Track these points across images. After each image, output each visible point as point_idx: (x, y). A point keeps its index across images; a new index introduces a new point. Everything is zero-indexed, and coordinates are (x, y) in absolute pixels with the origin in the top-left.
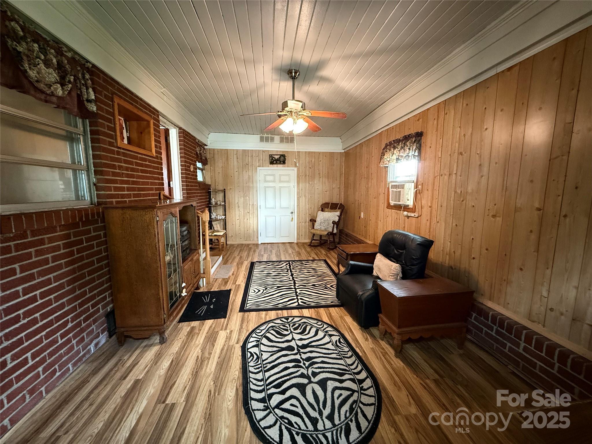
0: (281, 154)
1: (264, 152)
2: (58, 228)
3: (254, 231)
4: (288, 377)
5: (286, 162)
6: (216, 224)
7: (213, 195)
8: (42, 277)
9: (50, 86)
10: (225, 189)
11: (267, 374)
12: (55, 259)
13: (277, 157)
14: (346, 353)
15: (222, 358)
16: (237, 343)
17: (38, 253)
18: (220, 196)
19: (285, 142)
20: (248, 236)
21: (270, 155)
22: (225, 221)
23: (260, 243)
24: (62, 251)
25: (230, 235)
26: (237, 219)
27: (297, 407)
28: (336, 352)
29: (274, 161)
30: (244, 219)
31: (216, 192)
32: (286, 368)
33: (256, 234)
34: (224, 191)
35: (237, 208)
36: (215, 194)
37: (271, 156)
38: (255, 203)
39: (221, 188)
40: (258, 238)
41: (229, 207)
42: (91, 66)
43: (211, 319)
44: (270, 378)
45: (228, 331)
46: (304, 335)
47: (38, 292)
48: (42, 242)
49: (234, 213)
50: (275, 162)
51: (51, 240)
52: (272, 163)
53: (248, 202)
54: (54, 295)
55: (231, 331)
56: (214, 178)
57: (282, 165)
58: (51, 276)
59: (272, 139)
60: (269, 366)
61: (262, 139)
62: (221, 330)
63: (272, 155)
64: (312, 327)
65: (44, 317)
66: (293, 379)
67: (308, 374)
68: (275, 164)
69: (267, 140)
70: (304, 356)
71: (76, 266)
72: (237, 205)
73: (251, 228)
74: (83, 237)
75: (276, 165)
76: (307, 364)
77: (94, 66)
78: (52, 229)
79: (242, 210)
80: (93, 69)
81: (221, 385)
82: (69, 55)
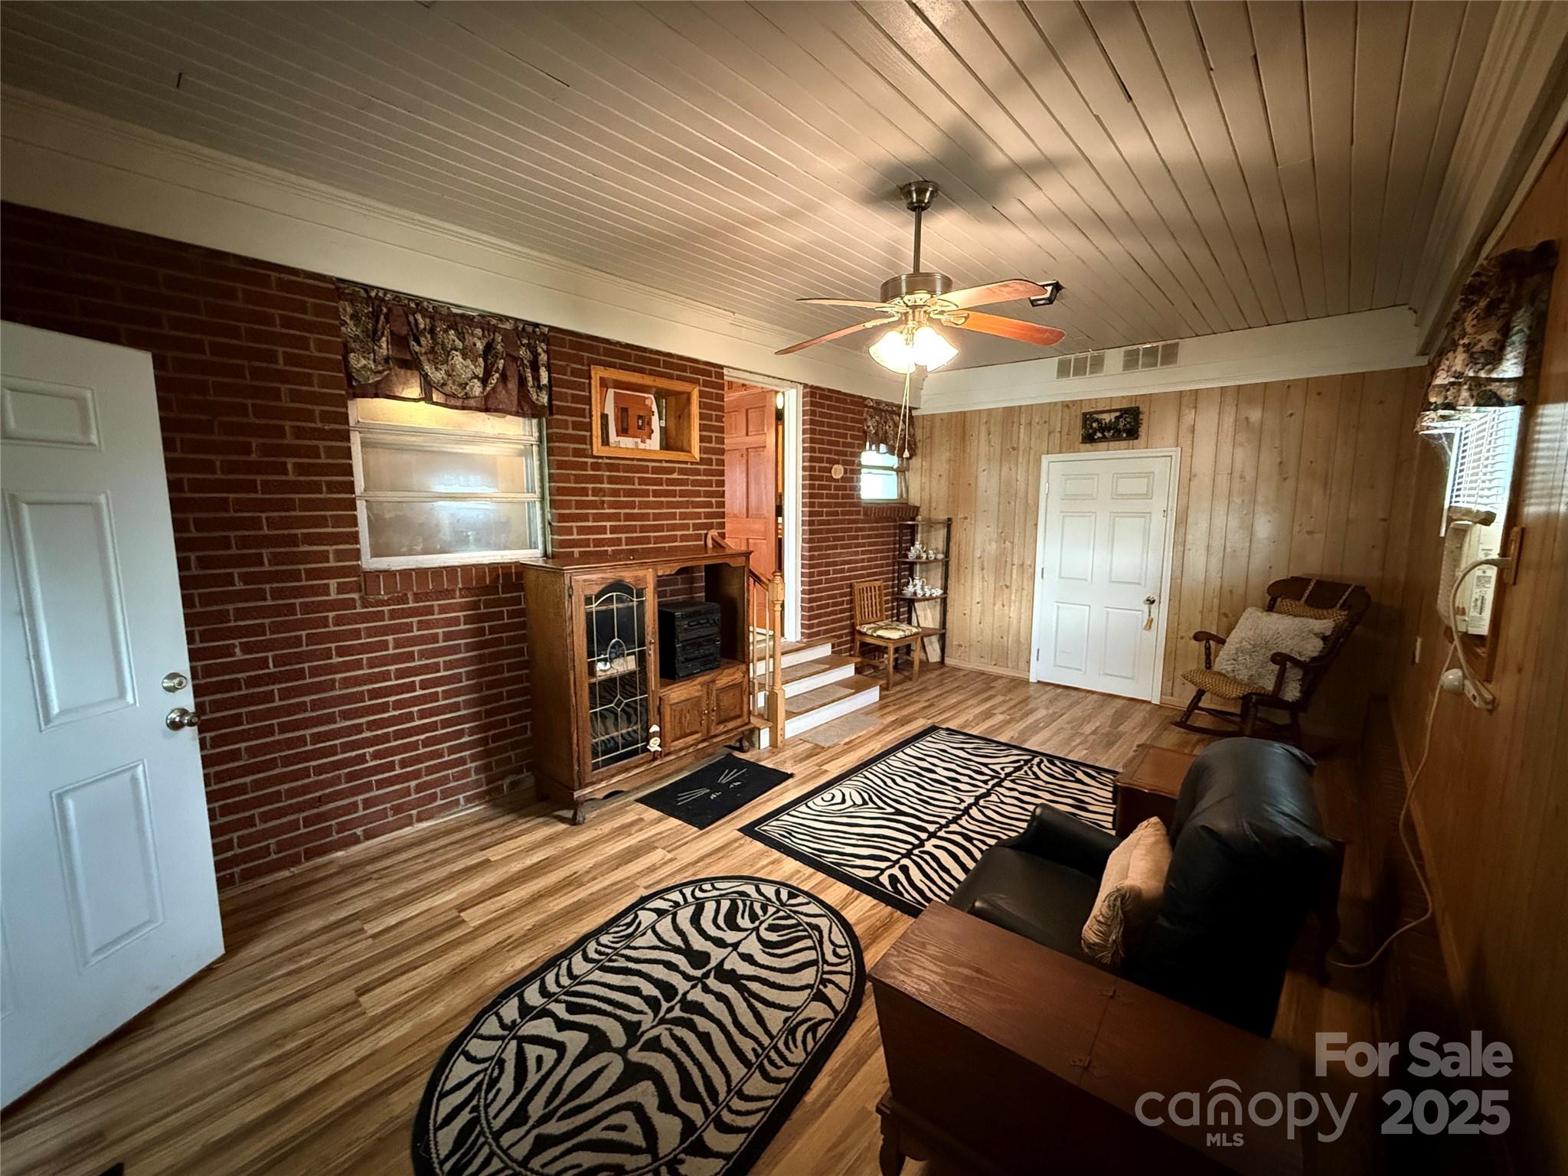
0: (1124, 406)
1: (1067, 406)
2: (458, 593)
3: (1019, 643)
4: (609, 1008)
5: (1143, 431)
6: (924, 610)
7: (923, 532)
8: (427, 659)
9: (463, 386)
10: (949, 519)
11: (597, 975)
12: (448, 636)
13: (1107, 418)
14: (781, 1063)
15: (594, 897)
16: (646, 888)
17: (422, 625)
18: (938, 538)
19: (1144, 365)
20: (1001, 654)
21: (1084, 415)
22: (944, 601)
23: (1033, 679)
24: (462, 627)
25: (955, 643)
26: (975, 602)
27: (539, 1068)
28: (766, 1041)
29: (1095, 433)
30: (994, 605)
31: (931, 524)
32: (635, 991)
33: (1023, 650)
34: (948, 524)
35: (977, 570)
36: (929, 531)
37: (1088, 419)
38: (1028, 562)
39: (943, 517)
40: (1028, 662)
41: (958, 570)
42: (546, 329)
43: (680, 819)
44: (588, 986)
45: (670, 856)
46: (769, 954)
47: (418, 679)
48: (430, 611)
49: (968, 584)
50: (1099, 435)
51: (443, 609)
52: (1089, 439)
53: (1009, 557)
54: (444, 688)
55: (671, 860)
56: (927, 490)
57: (1123, 443)
58: (441, 660)
59: (1097, 364)
60: (621, 963)
61: (1063, 371)
62: (664, 848)
63: (1091, 414)
64: (813, 948)
65: (423, 714)
66: (611, 1019)
67: (644, 1033)
68: (1100, 440)
69: (1080, 369)
70: (696, 995)
71: (486, 651)
72: (977, 563)
73: (1013, 630)
74: (505, 609)
75: (1104, 445)
76: (677, 1012)
77: (552, 328)
78: (449, 594)
79: (991, 578)
80: (551, 334)
81: (531, 940)
82: (508, 326)
